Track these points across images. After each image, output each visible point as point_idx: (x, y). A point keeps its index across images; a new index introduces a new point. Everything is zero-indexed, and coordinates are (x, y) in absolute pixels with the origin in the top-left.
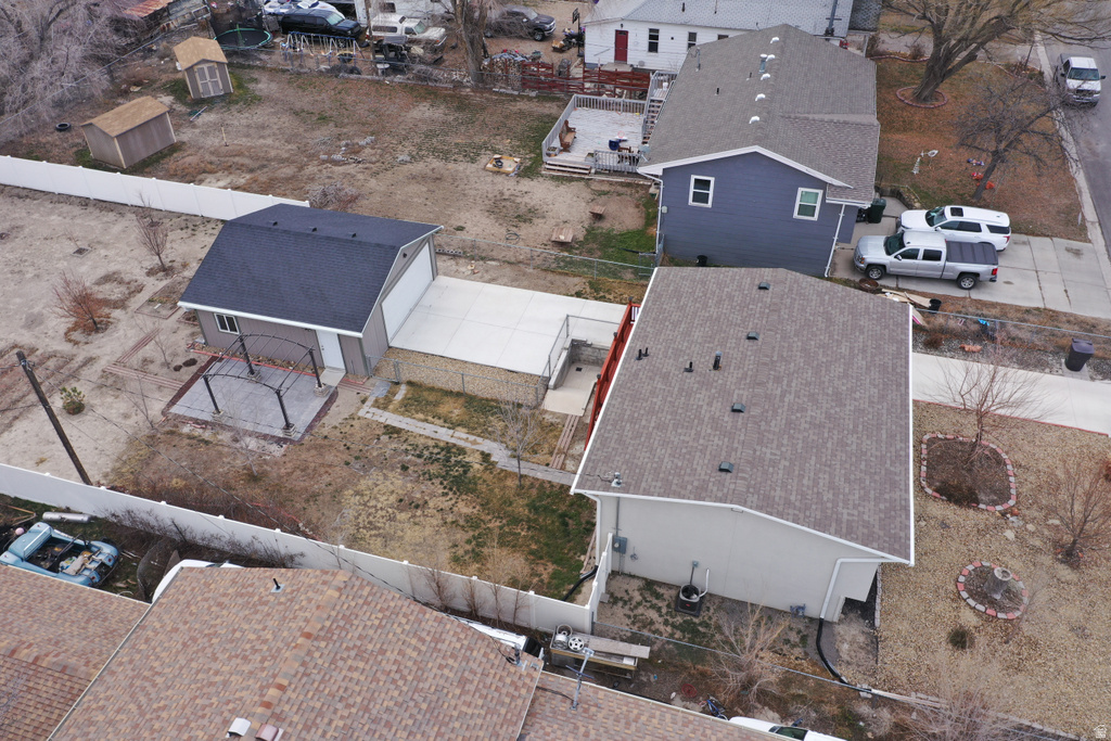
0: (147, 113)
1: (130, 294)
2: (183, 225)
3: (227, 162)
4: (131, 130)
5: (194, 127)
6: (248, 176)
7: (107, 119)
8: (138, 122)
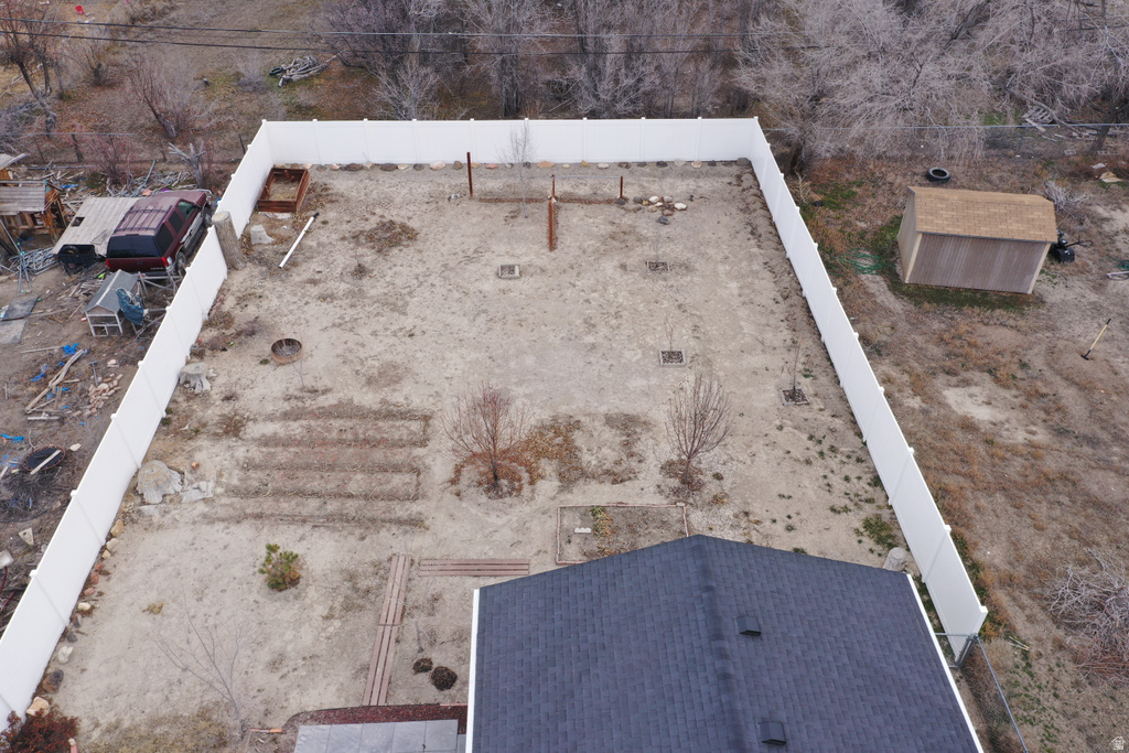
0: (1015, 227)
1: (607, 472)
2: (819, 435)
3: (1047, 383)
4: (959, 238)
5: (1099, 287)
6: (1042, 436)
7: (942, 200)
8: (984, 231)
